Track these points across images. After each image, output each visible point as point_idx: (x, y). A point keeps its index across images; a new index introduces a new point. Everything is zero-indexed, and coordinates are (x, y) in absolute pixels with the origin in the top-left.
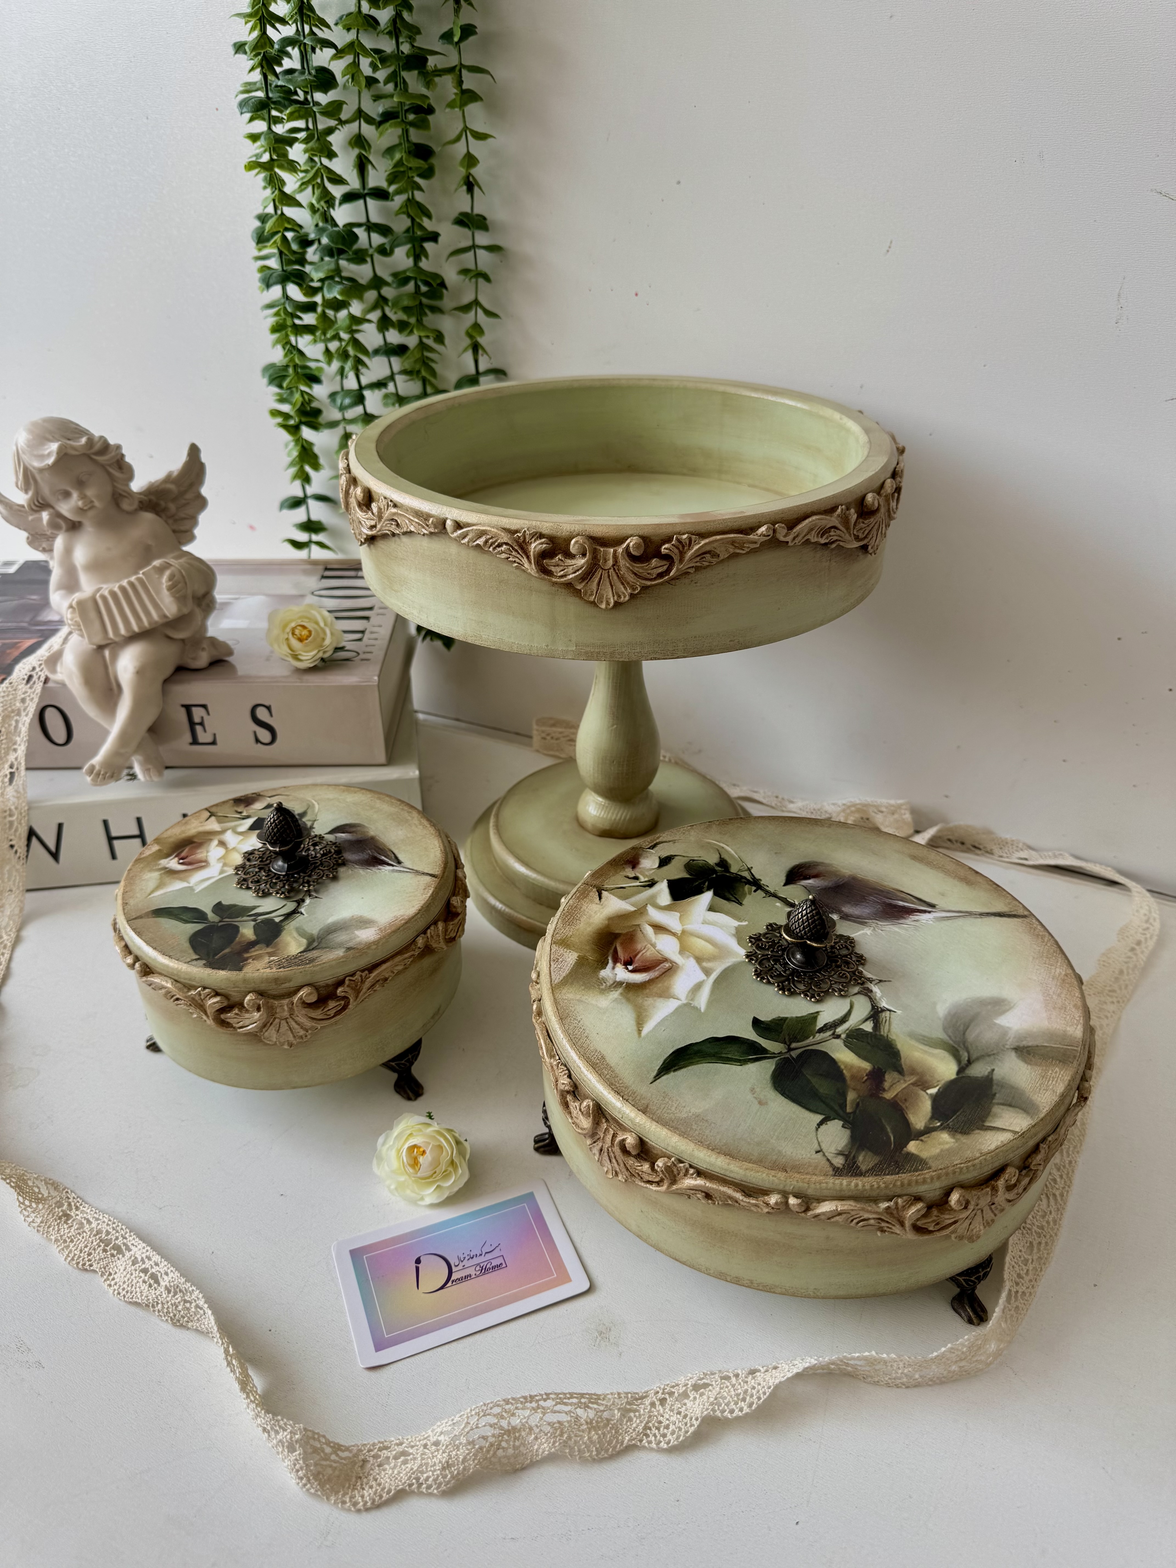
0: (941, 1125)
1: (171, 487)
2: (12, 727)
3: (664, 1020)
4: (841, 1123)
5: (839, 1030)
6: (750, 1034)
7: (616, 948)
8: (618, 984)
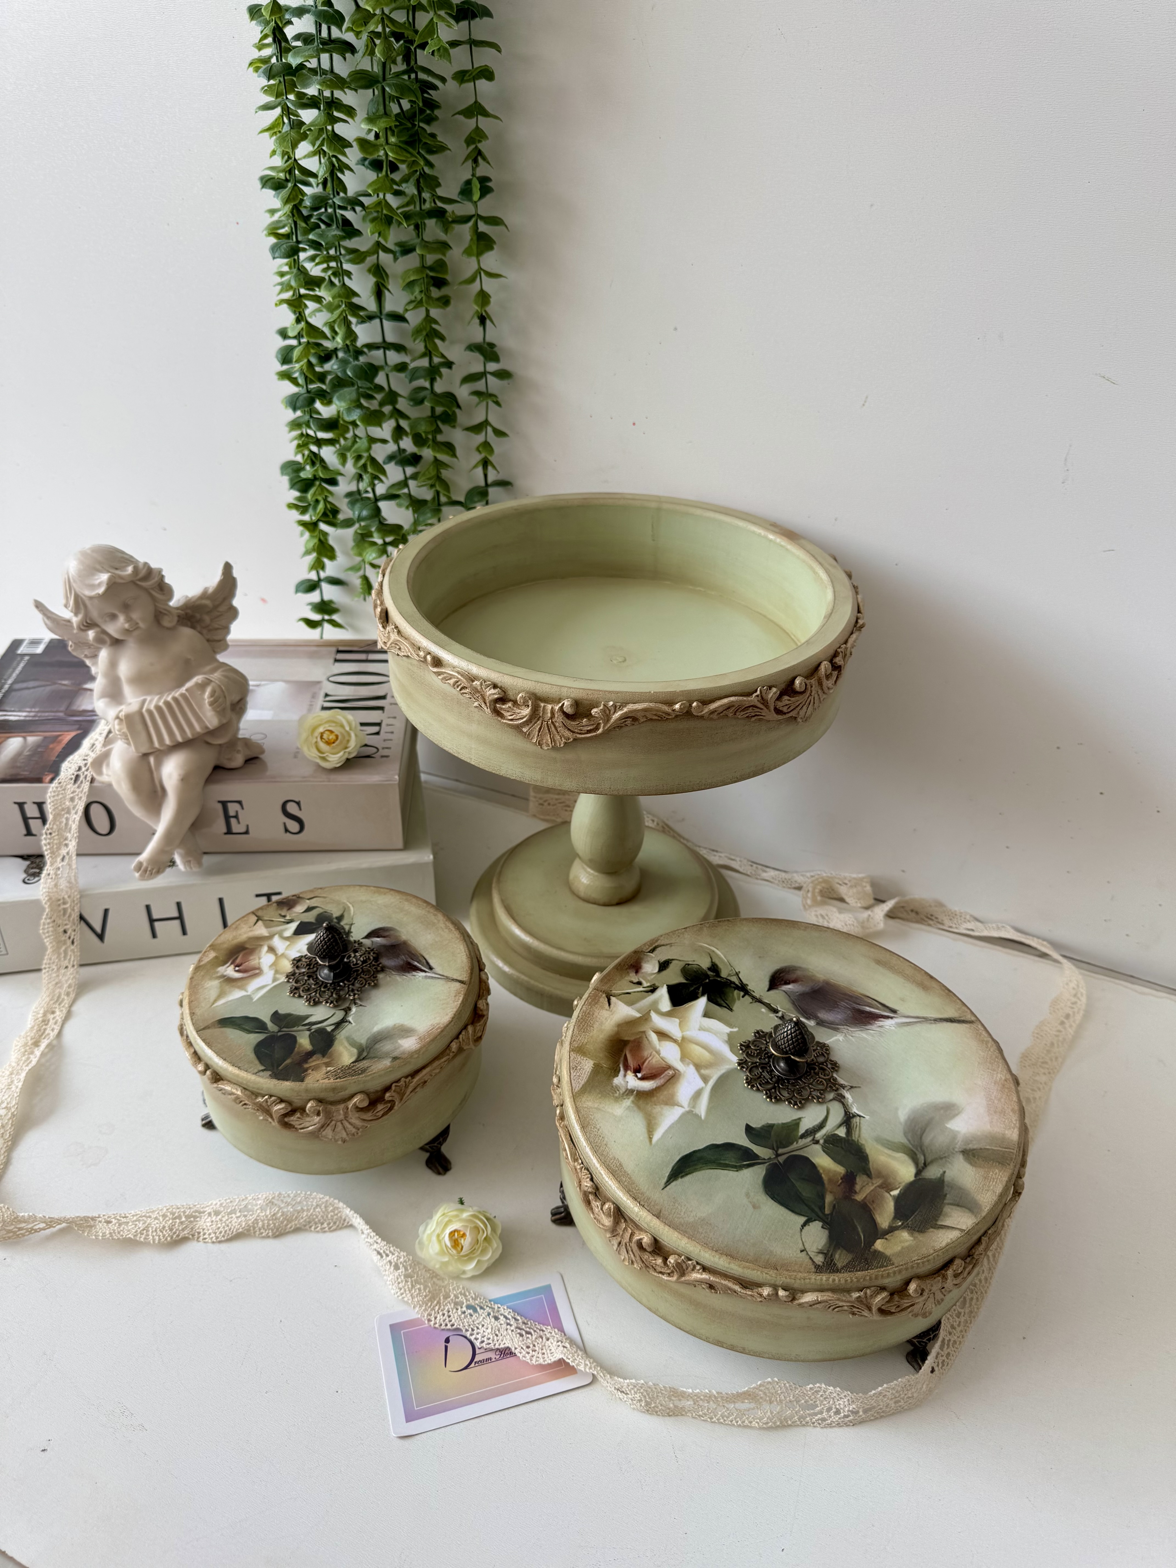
0: (902, 1224)
1: (207, 602)
2: (63, 824)
3: (671, 1127)
4: (820, 1224)
5: (819, 1135)
6: (743, 1141)
7: (625, 1055)
8: (630, 1092)
